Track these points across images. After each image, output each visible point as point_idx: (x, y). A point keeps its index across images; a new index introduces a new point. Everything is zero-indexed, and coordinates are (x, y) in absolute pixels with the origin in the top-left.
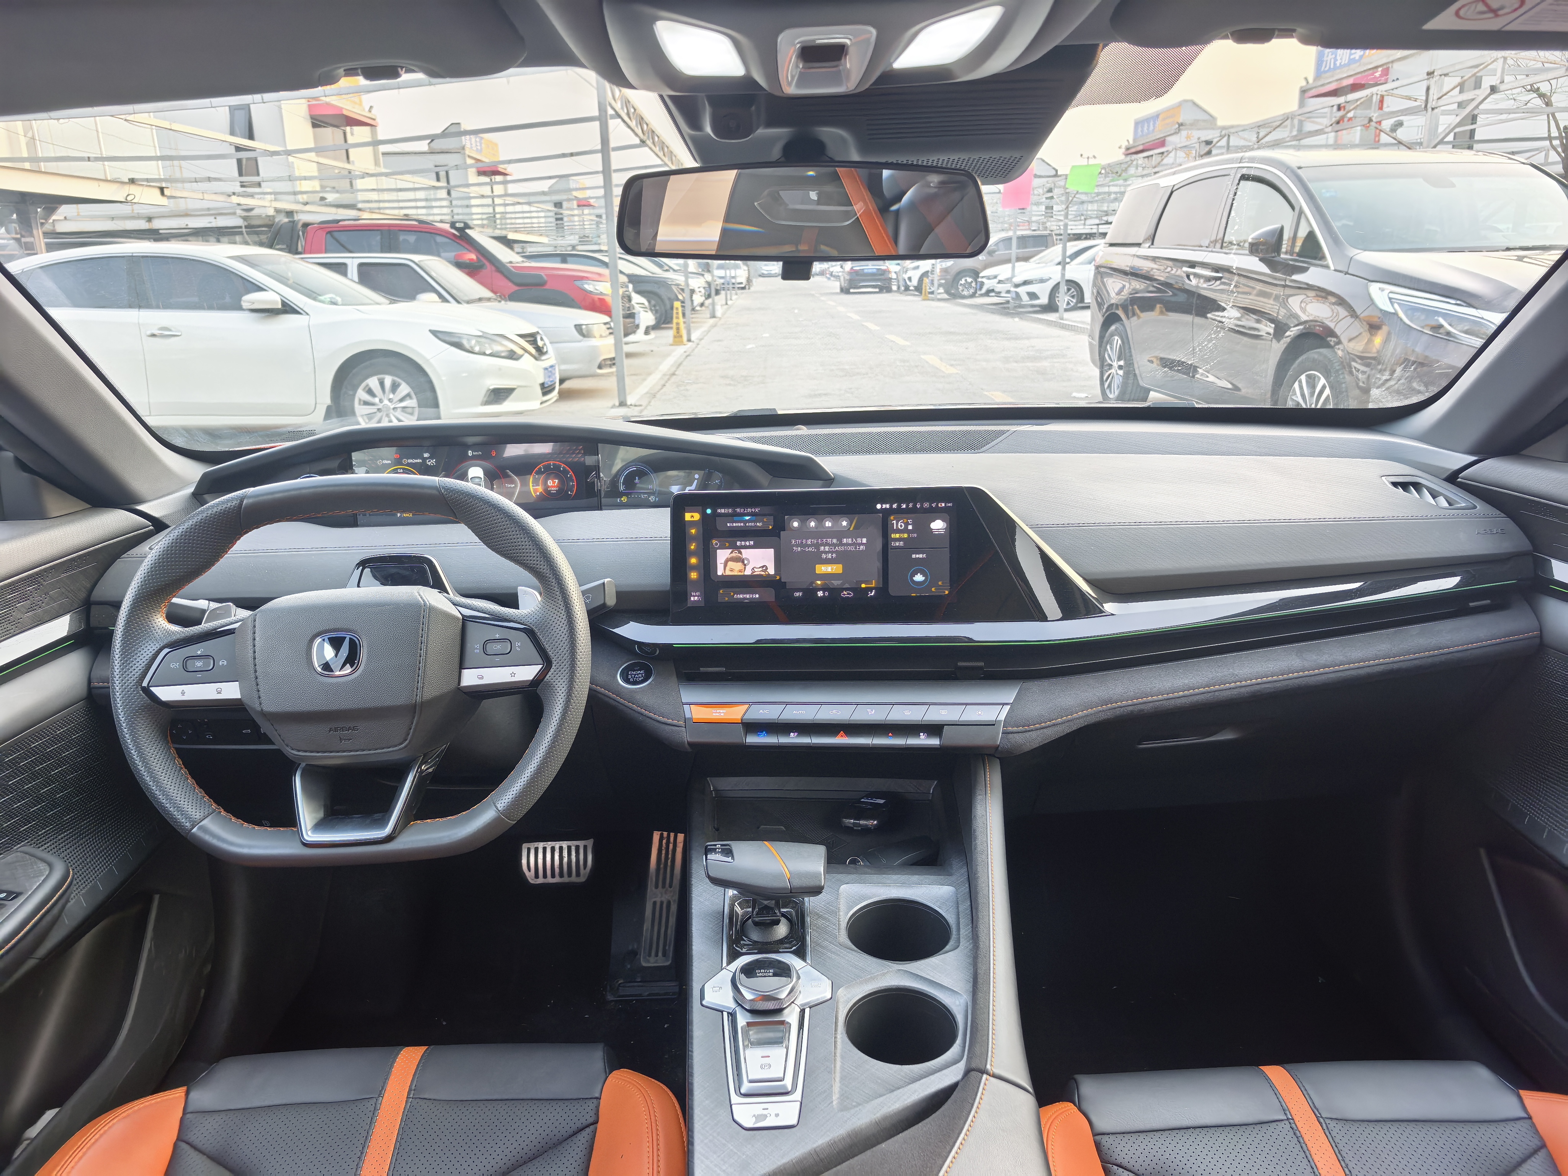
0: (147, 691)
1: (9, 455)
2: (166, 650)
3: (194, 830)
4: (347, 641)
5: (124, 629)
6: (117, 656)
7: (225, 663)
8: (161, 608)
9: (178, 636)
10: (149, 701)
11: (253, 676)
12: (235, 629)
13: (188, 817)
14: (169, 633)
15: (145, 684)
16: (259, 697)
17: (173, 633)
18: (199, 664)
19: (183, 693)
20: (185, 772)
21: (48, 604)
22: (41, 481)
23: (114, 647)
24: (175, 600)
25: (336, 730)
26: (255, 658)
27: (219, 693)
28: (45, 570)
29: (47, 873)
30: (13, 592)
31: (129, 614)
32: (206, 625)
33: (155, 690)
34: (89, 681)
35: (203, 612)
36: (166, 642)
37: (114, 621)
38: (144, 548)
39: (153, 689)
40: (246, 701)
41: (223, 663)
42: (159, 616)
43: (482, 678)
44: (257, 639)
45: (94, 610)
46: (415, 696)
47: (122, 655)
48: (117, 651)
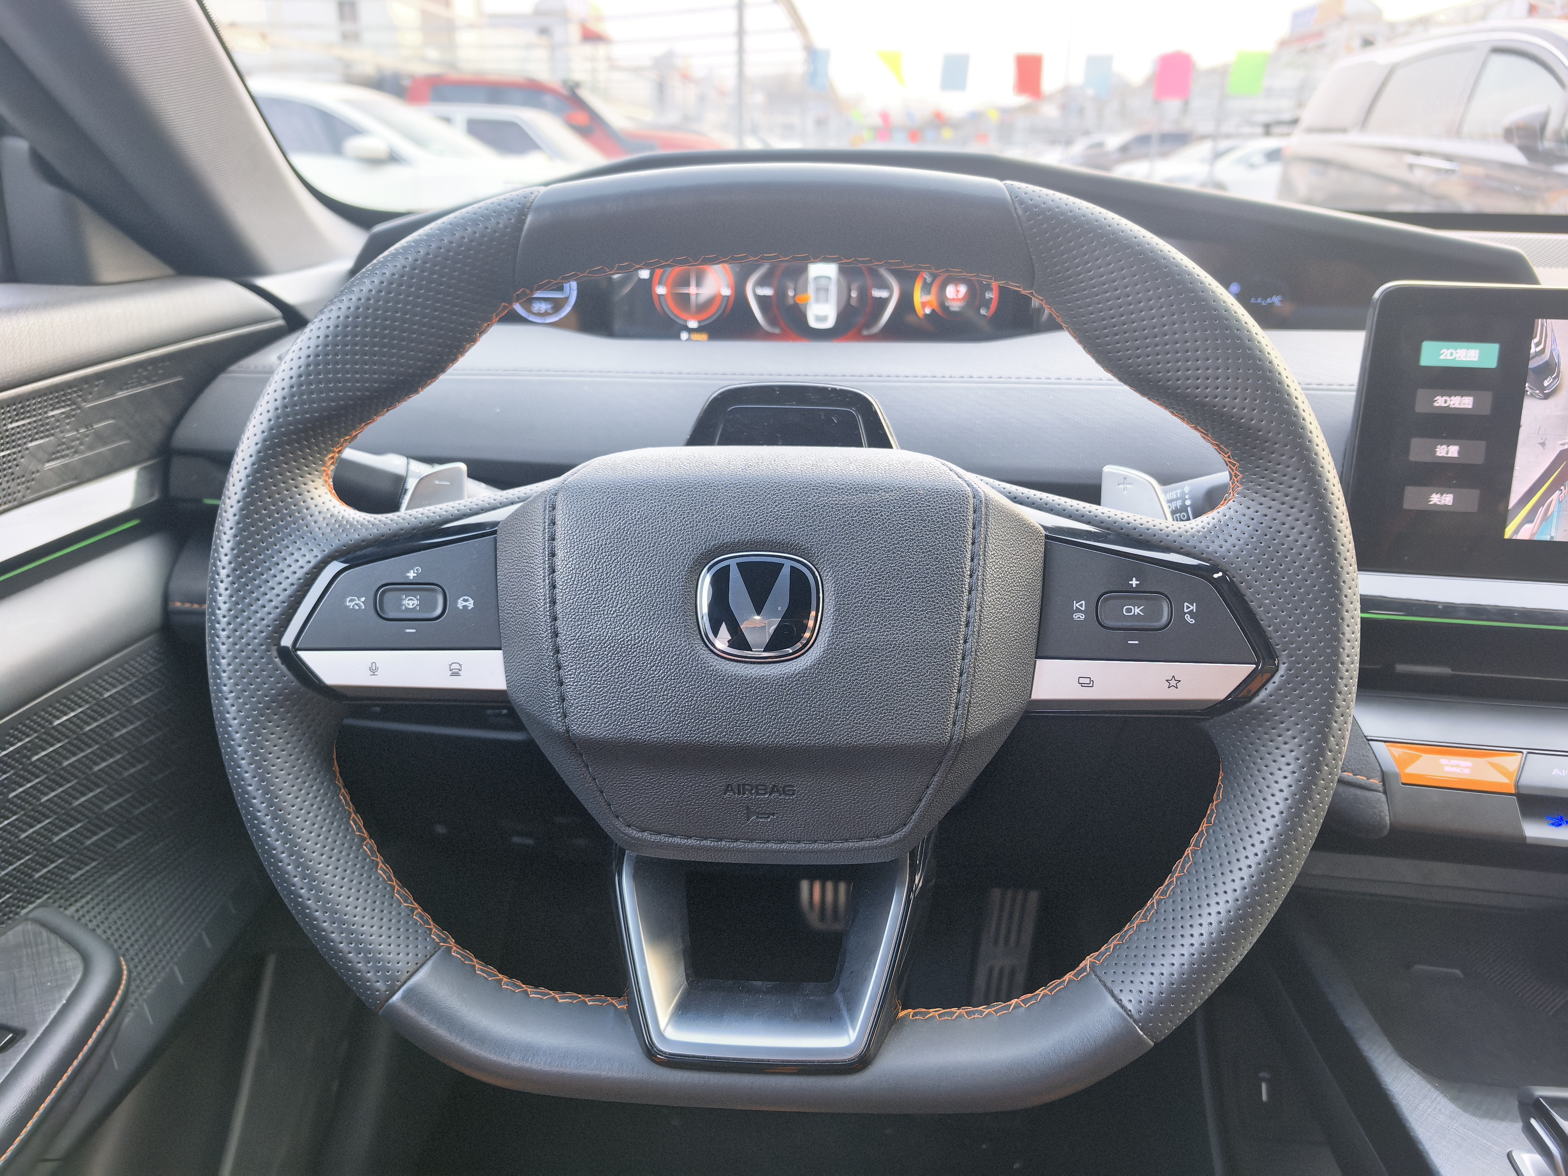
0: (289, 657)
1: (19, 146)
2: (335, 566)
3: (396, 998)
4: (786, 572)
5: (242, 509)
6: (223, 573)
7: (470, 604)
8: (324, 464)
9: (364, 534)
10: (295, 683)
11: (547, 644)
12: (495, 524)
13: (382, 969)
14: (342, 525)
15: (287, 641)
16: (563, 699)
17: (352, 525)
18: (411, 602)
19: (373, 670)
20: (371, 850)
21: (91, 448)
22: (83, 208)
23: (217, 551)
24: (350, 454)
25: (741, 789)
26: (553, 602)
27: (455, 674)
28: (86, 379)
29: (79, 976)
30: (19, 416)
31: (255, 472)
32: (414, 512)
33: (308, 657)
34: (166, 598)
35: (399, 481)
36: (336, 544)
37: (218, 491)
38: (269, 356)
39: (304, 655)
40: (520, 698)
41: (465, 603)
42: (319, 482)
43: (1090, 684)
44: (560, 554)
45: (178, 465)
46: (950, 723)
47: (235, 570)
48: (225, 560)
